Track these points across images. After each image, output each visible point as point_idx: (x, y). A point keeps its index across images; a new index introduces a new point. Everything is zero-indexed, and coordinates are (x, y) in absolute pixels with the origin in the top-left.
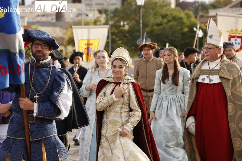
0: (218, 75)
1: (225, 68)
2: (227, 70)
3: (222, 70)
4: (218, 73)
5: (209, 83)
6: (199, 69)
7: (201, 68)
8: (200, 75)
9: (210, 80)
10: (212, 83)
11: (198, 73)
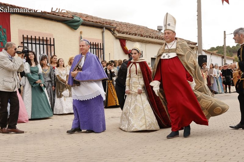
0: (175, 52)
1: (180, 47)
2: (181, 48)
3: (177, 49)
4: (176, 51)
5: (168, 58)
6: (163, 49)
7: (164, 48)
8: (163, 53)
9: (169, 56)
10: (170, 58)
11: (162, 52)
